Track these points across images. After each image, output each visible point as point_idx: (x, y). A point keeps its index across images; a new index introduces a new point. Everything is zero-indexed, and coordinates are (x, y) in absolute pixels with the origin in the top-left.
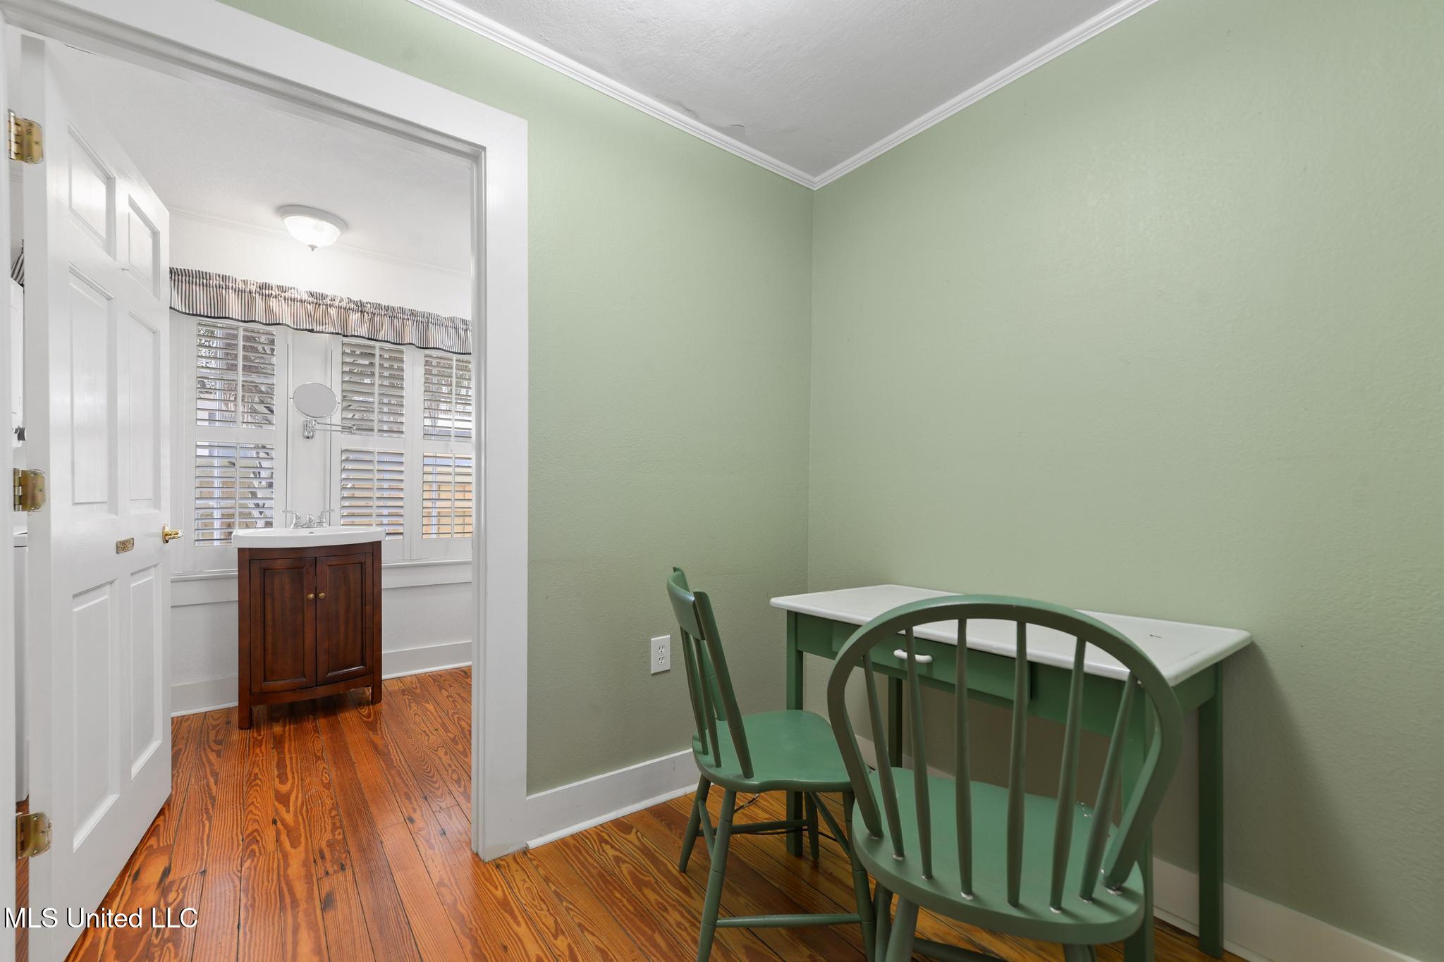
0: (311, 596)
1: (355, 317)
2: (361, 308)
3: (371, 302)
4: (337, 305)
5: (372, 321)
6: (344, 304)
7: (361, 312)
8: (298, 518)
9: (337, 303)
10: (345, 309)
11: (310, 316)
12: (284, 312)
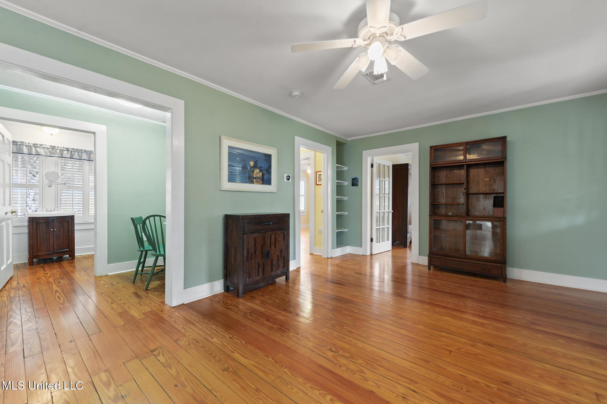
0: (52, 230)
1: (65, 152)
2: (68, 150)
3: (71, 148)
5: (71, 153)
6: (61, 149)
7: (68, 151)
8: (47, 209)
9: (59, 148)
10: (62, 150)
11: (50, 152)
12: (42, 151)
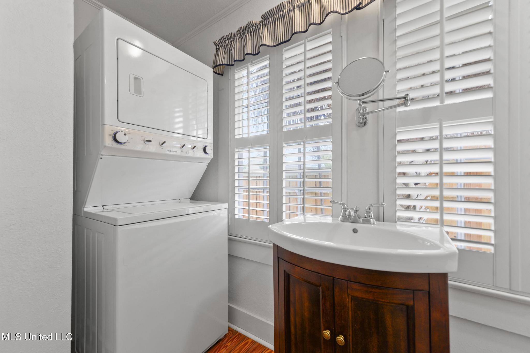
0: (328, 333)
8: (345, 210)
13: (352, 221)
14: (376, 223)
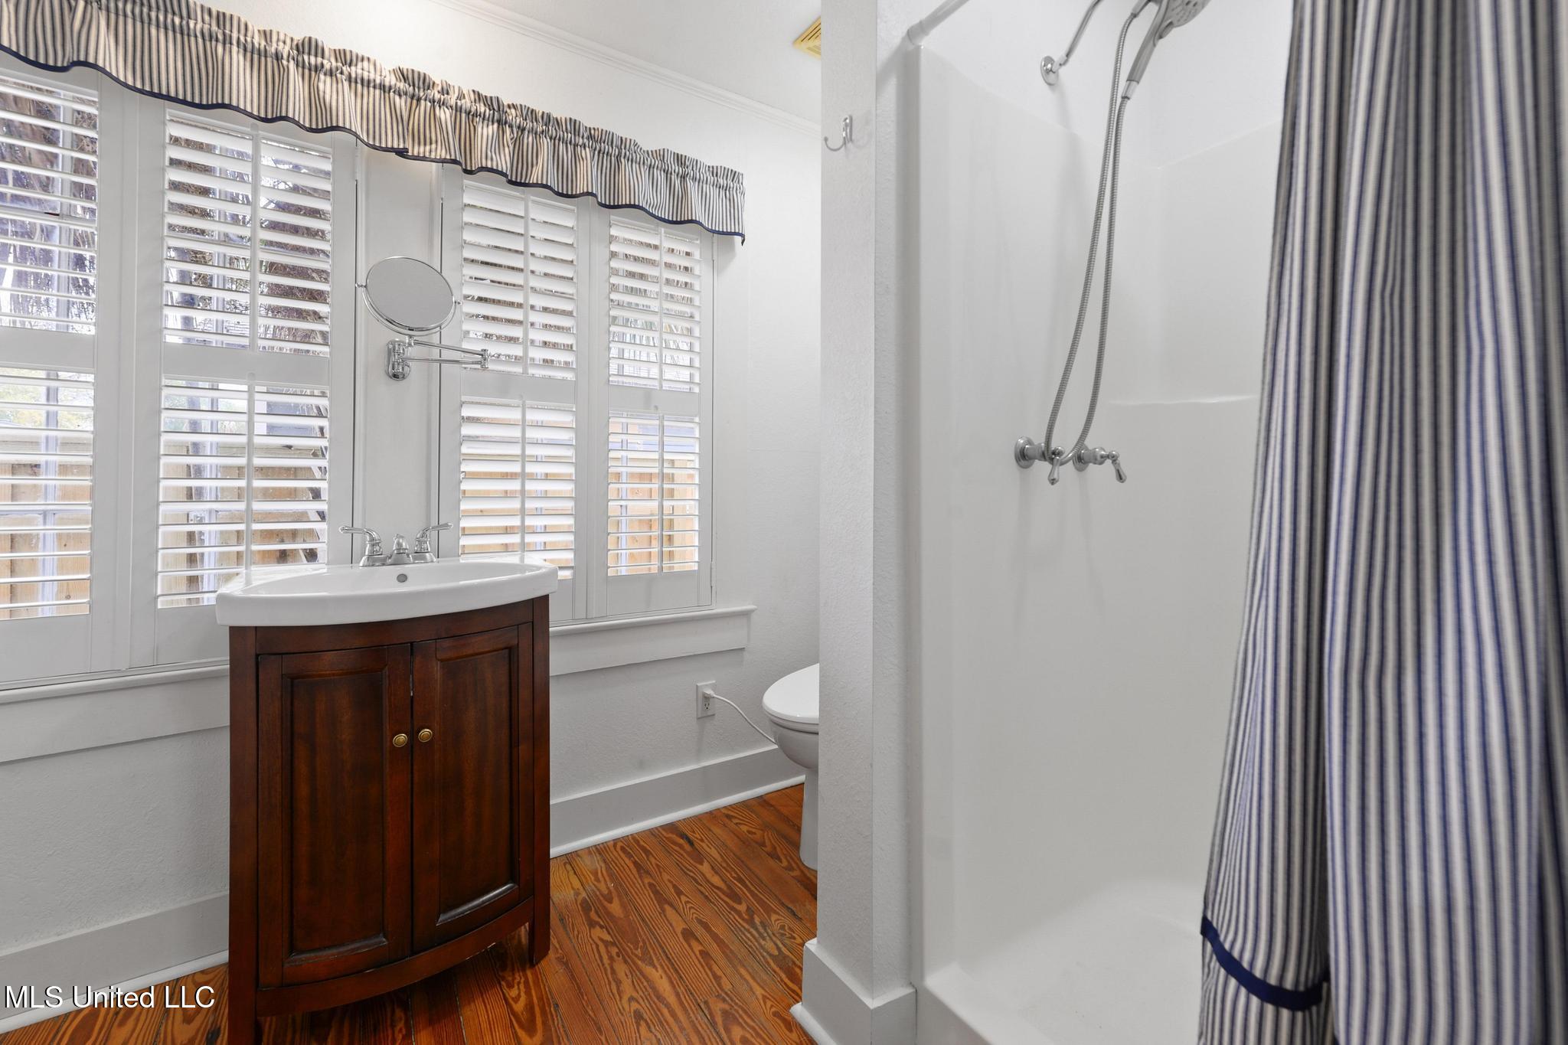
0: (402, 738)
1: (486, 132)
2: (496, 111)
3: (517, 102)
4: (453, 102)
5: (517, 142)
6: (466, 103)
7: (499, 122)
8: (374, 543)
9: (452, 99)
10: (468, 113)
11: (398, 118)
12: (347, 105)
13: (393, 562)
14: (435, 560)
